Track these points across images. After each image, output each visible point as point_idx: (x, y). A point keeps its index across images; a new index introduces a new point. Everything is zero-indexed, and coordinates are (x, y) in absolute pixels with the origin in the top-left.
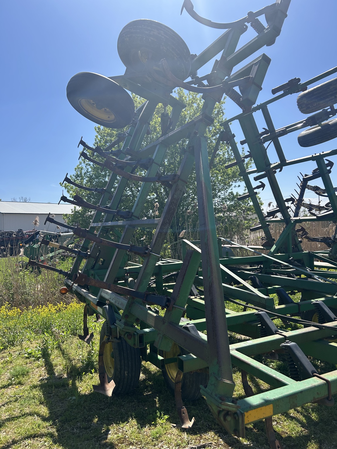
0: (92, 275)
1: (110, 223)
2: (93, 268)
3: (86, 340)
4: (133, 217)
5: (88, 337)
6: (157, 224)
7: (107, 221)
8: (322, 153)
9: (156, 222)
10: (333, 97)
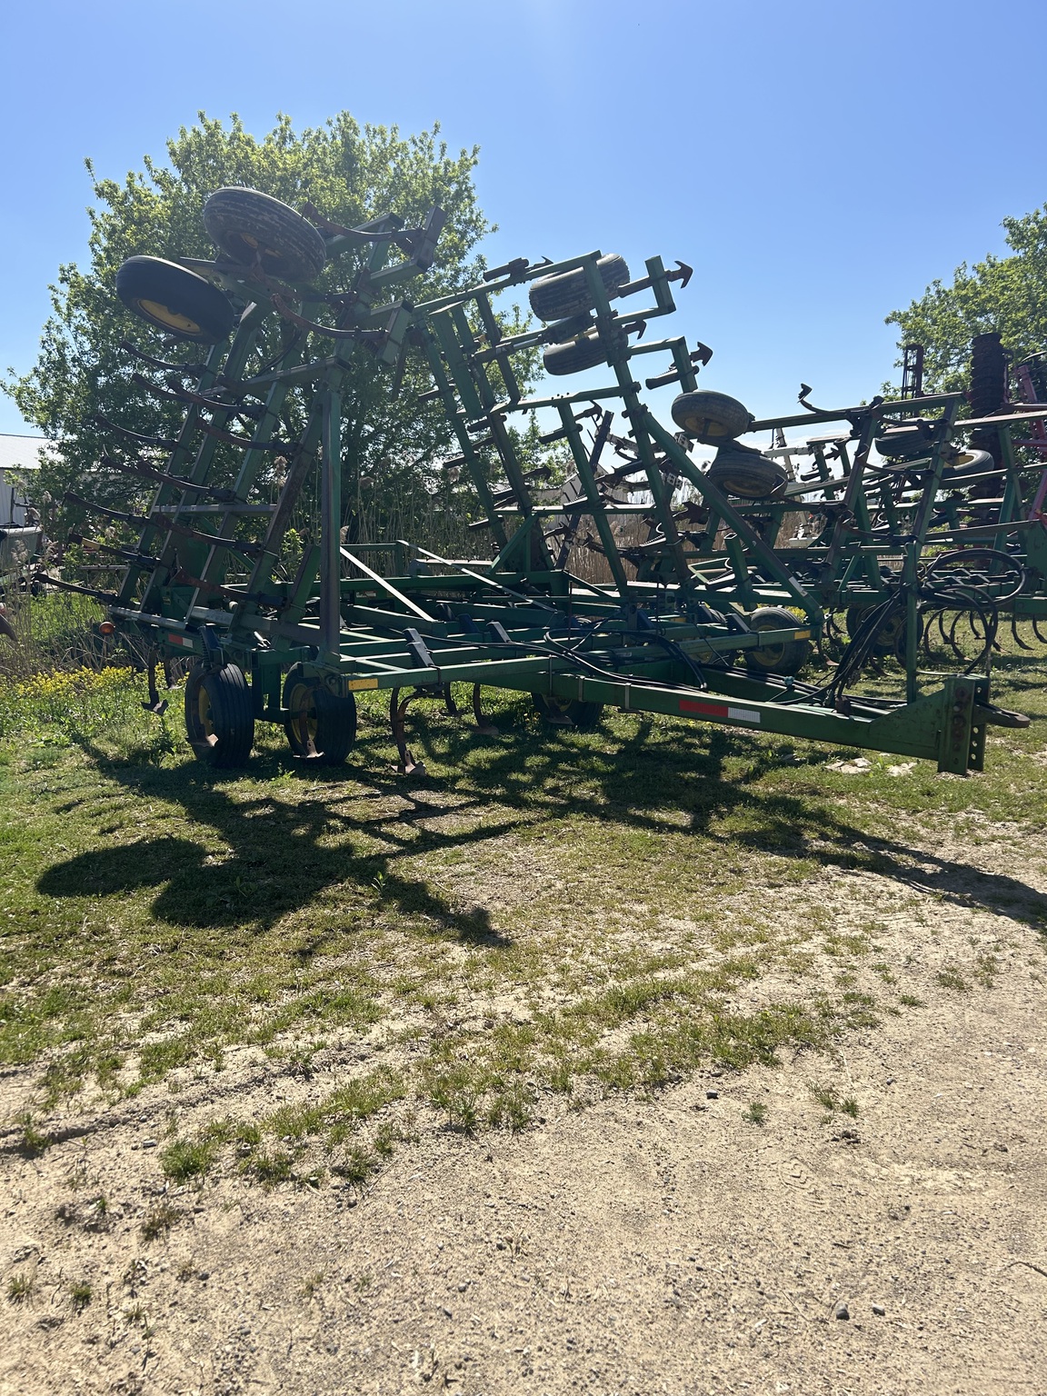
0: (168, 593)
1: (194, 508)
2: (166, 583)
3: (155, 709)
4: (236, 500)
5: (159, 705)
6: (273, 513)
7: (187, 503)
8: (565, 396)
9: (271, 509)
10: (576, 302)
